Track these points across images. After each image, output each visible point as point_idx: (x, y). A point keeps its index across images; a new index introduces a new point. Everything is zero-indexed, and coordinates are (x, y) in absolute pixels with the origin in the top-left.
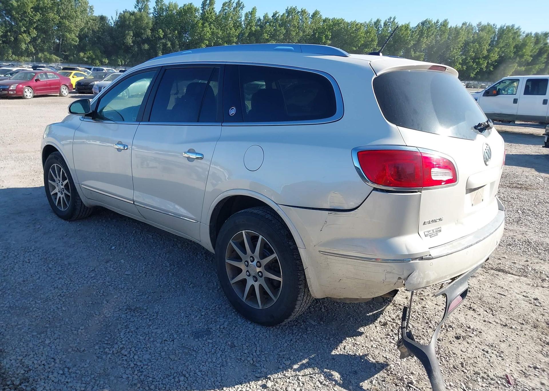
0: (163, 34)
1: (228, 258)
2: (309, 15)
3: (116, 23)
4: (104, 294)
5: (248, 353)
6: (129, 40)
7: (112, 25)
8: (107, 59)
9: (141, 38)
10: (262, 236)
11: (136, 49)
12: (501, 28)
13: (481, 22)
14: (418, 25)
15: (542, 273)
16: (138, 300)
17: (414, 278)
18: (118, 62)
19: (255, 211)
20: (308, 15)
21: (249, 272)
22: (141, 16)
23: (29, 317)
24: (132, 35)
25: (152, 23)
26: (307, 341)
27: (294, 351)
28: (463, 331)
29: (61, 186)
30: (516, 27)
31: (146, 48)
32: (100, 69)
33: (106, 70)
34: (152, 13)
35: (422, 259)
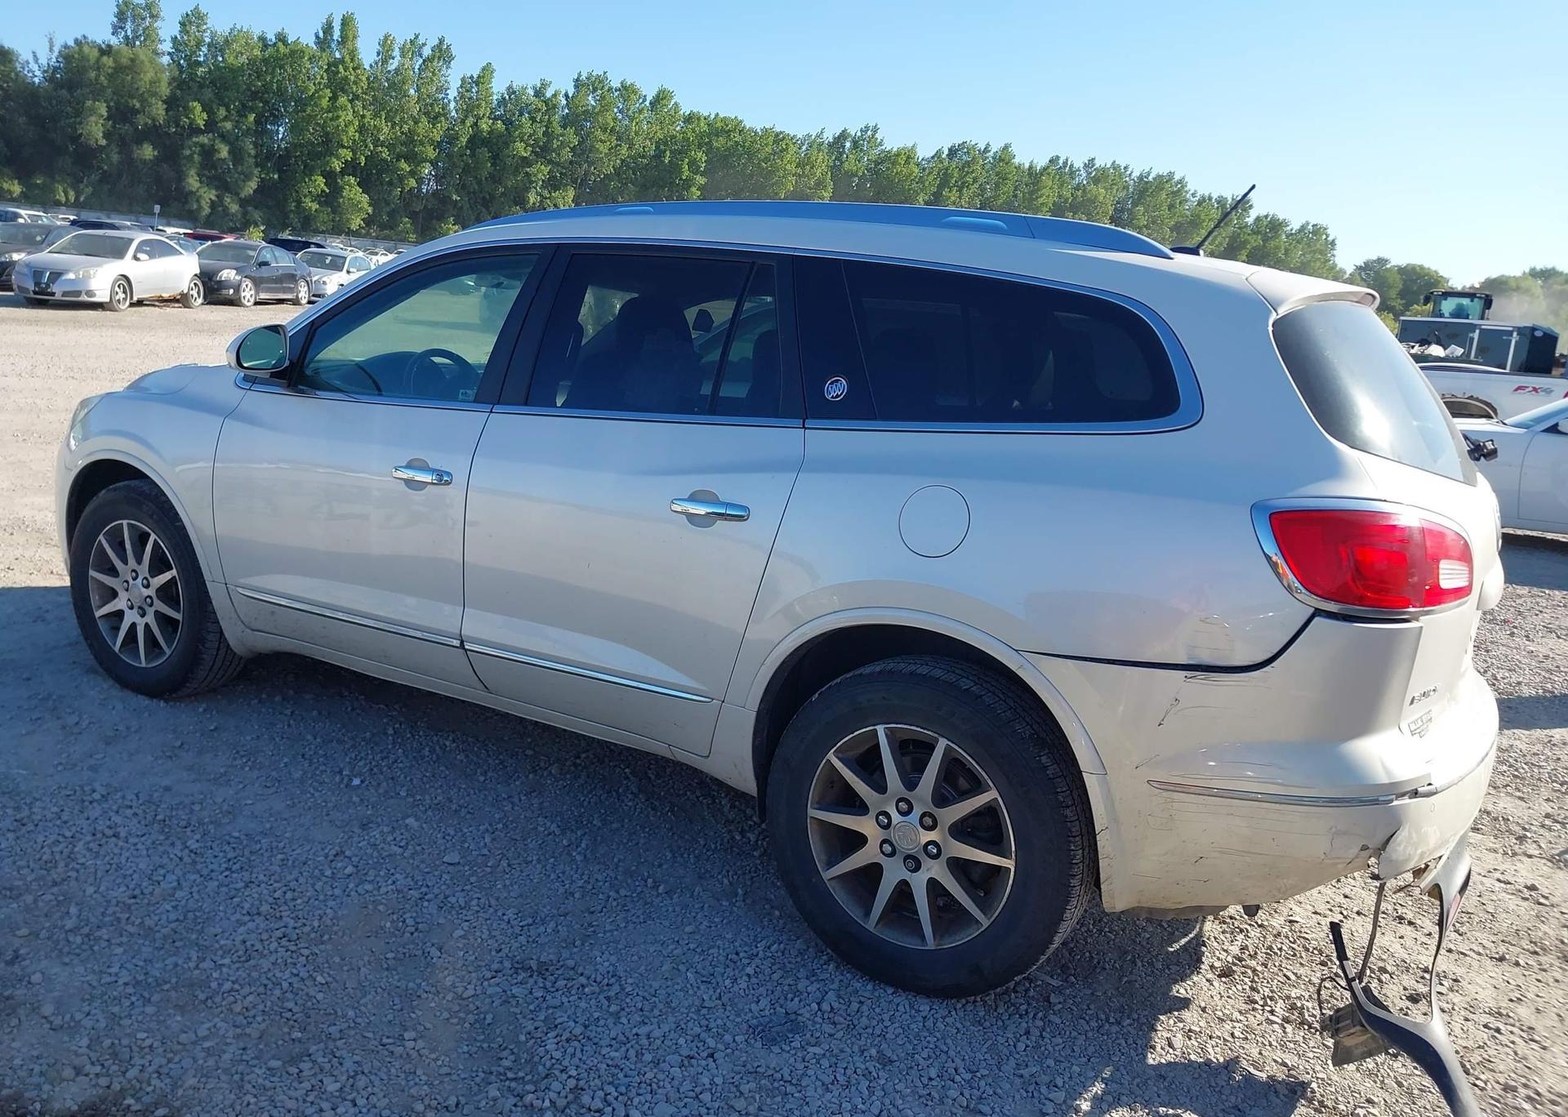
0: (205, 116)
1: (816, 806)
2: (645, 100)
3: (51, 75)
4: (420, 926)
5: (938, 1076)
6: (95, 129)
7: (36, 80)
8: (16, 182)
9: (132, 124)
10: (949, 740)
11: (115, 158)
12: (1141, 178)
13: (1093, 159)
14: (938, 154)
15: (1508, 820)
16: (531, 940)
17: (1399, 845)
18: (53, 191)
19: (924, 670)
20: (641, 101)
21: (891, 844)
22: (132, 60)
23: (222, 1012)
24: (106, 114)
25: (170, 84)
26: (1068, 1033)
27: (1051, 1062)
28: (1417, 982)
29: (144, 590)
30: (1177, 177)
31: (147, 157)
32: (7, 212)
33: (26, 217)
34: (169, 54)
35: (1415, 794)
